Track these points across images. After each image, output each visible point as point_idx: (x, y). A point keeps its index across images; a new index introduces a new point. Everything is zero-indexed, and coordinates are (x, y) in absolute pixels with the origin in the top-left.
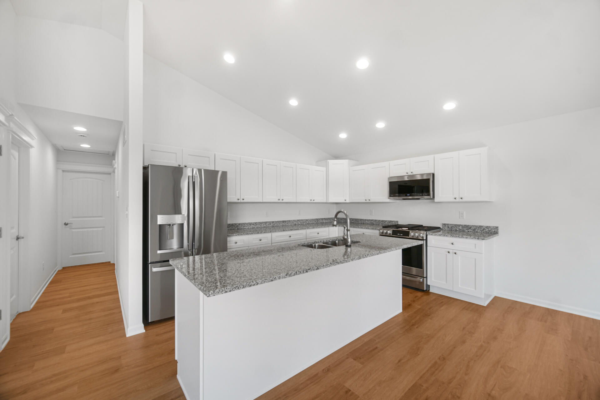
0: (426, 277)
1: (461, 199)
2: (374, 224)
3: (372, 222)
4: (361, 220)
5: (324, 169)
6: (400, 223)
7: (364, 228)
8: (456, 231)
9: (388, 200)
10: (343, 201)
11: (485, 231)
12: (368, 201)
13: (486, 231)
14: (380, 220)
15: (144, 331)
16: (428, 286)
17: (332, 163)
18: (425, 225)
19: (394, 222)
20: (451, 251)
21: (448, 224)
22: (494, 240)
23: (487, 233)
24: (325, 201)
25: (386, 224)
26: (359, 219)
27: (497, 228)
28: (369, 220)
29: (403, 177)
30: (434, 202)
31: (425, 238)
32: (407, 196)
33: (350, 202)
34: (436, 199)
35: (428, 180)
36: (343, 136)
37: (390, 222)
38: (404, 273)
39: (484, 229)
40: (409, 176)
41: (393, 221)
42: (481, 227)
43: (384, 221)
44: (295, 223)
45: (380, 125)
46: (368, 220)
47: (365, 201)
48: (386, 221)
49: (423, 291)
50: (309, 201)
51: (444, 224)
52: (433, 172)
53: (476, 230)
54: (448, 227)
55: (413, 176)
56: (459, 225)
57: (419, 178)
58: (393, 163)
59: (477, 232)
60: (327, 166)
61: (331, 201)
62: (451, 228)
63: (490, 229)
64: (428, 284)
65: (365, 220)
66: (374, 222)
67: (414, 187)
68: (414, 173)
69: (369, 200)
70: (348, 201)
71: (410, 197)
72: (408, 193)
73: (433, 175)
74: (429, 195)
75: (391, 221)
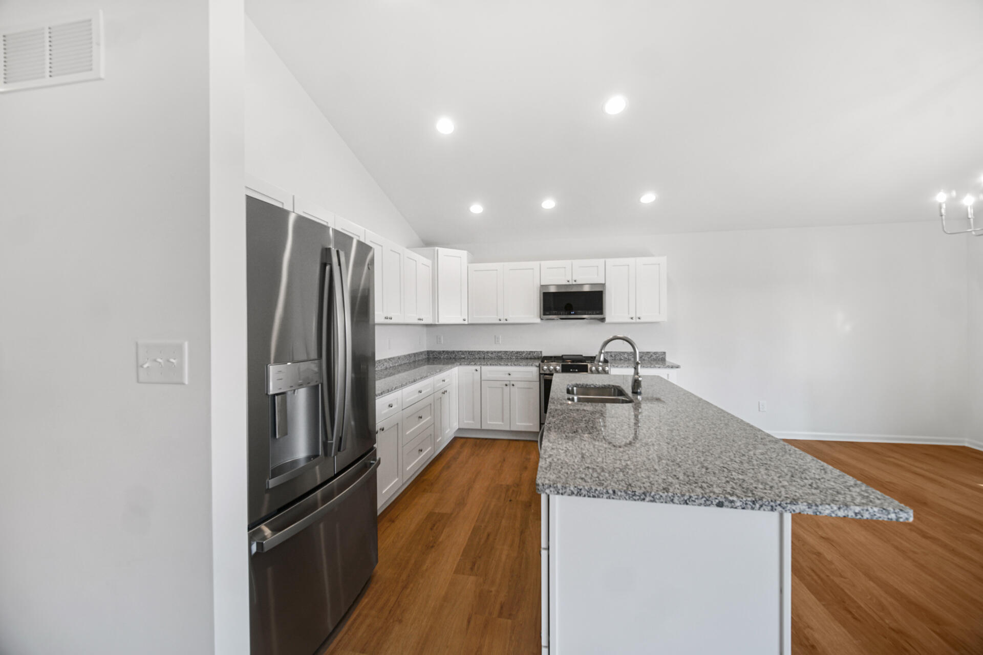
1: (639, 318)
2: (502, 359)
3: (499, 354)
4: (479, 352)
7: (511, 365)
8: (621, 359)
11: (652, 357)
12: (503, 322)
13: (654, 358)
14: (513, 352)
19: (536, 353)
21: (611, 352)
23: (655, 360)
26: (475, 351)
28: (495, 352)
37: (530, 354)
39: (651, 356)
41: (534, 352)
43: (520, 352)
46: (492, 353)
48: (523, 352)
50: (417, 322)
53: (643, 358)
54: (611, 356)
56: (624, 353)
57: (586, 289)
59: (644, 360)
62: (615, 356)
63: (658, 355)
65: (488, 352)
66: (503, 355)
68: (579, 282)
69: (506, 320)
75: (532, 352)
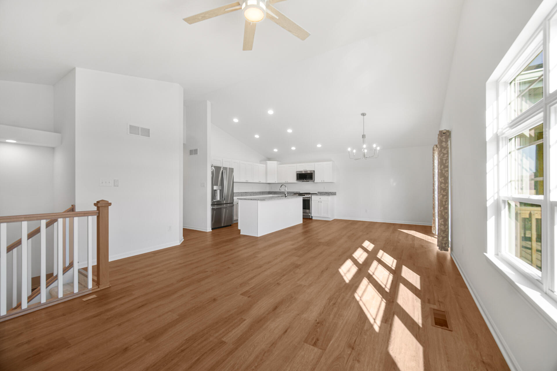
0: (311, 213)
5: (265, 165)
6: (301, 193)
9: (296, 182)
10: (274, 182)
15: (211, 231)
16: (312, 217)
17: (269, 162)
18: (311, 193)
20: (320, 201)
22: (334, 197)
24: (265, 182)
25: (295, 193)
27: (336, 192)
29: (302, 171)
30: (314, 183)
31: (311, 197)
32: (304, 180)
33: (278, 182)
34: (315, 181)
35: (312, 173)
36: (276, 150)
38: (303, 213)
40: (305, 171)
42: (331, 192)
44: (250, 193)
45: (293, 148)
47: (285, 182)
49: (310, 219)
51: (318, 192)
52: (314, 170)
55: (307, 171)
58: (298, 164)
60: (266, 164)
61: (268, 182)
64: (312, 216)
67: (307, 175)
70: (276, 182)
71: (305, 181)
72: (304, 178)
73: (314, 171)
74: (312, 179)
